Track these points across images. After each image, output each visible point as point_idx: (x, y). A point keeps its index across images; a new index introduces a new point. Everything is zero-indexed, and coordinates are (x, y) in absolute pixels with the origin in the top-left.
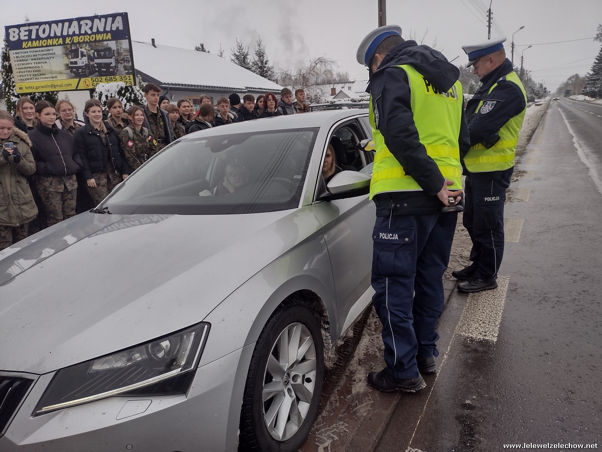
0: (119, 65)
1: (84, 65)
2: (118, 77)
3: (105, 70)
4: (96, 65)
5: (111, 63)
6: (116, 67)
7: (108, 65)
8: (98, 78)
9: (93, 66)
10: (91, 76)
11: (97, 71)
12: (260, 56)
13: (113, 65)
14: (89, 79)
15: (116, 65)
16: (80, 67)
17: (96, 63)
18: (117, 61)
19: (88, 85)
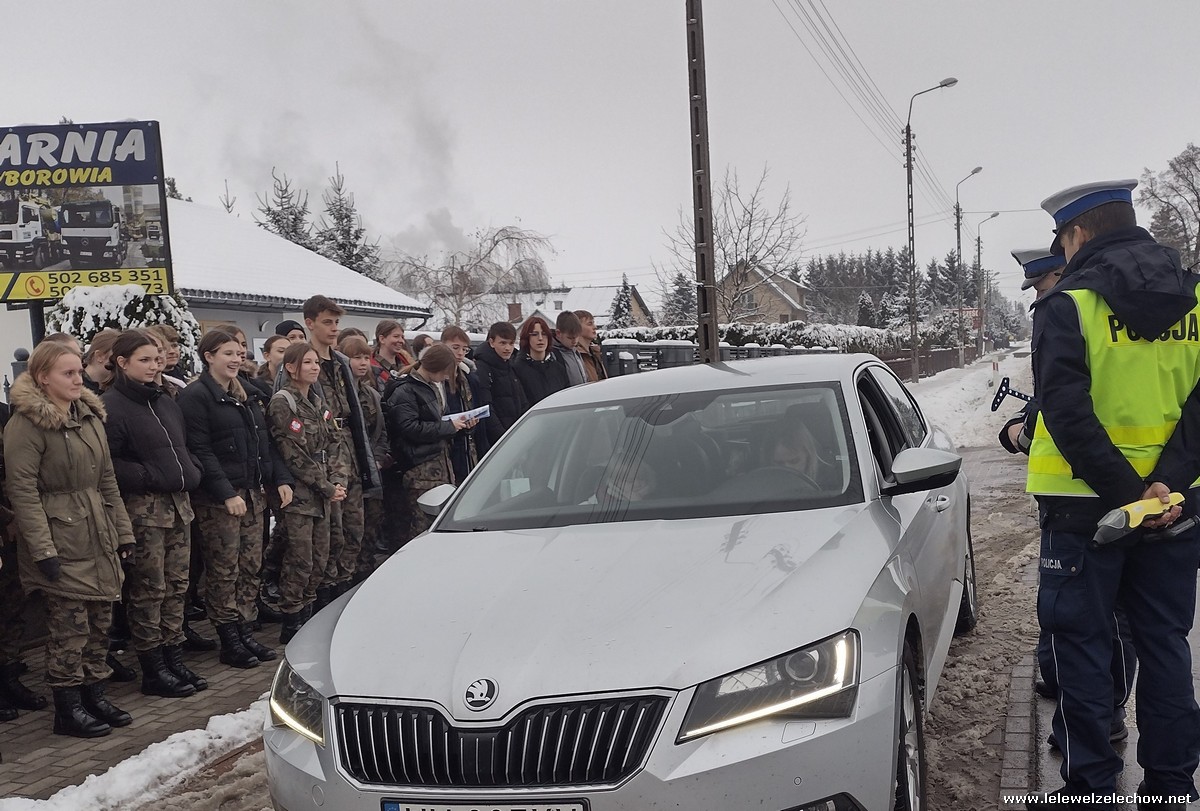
0: (131, 245)
1: (30, 240)
2: (124, 273)
3: (90, 254)
4: (65, 242)
5: (109, 239)
6: (121, 248)
7: (98, 244)
8: (70, 273)
9: (56, 244)
10: (47, 269)
11: (67, 257)
12: (340, 218)
13: (114, 242)
14: (44, 275)
15: (120, 245)
16: (20, 246)
17: (64, 238)
18: (125, 235)
19: (38, 291)
